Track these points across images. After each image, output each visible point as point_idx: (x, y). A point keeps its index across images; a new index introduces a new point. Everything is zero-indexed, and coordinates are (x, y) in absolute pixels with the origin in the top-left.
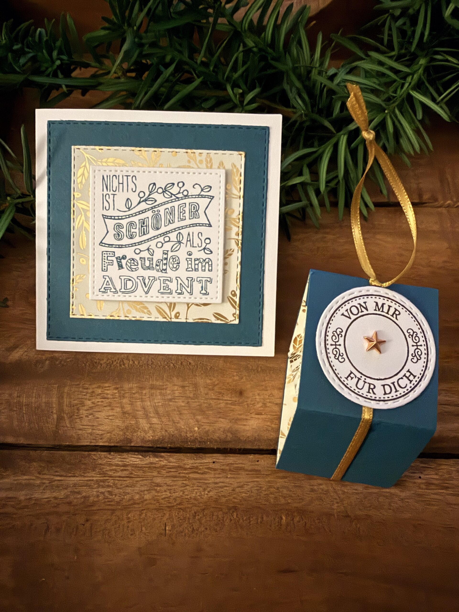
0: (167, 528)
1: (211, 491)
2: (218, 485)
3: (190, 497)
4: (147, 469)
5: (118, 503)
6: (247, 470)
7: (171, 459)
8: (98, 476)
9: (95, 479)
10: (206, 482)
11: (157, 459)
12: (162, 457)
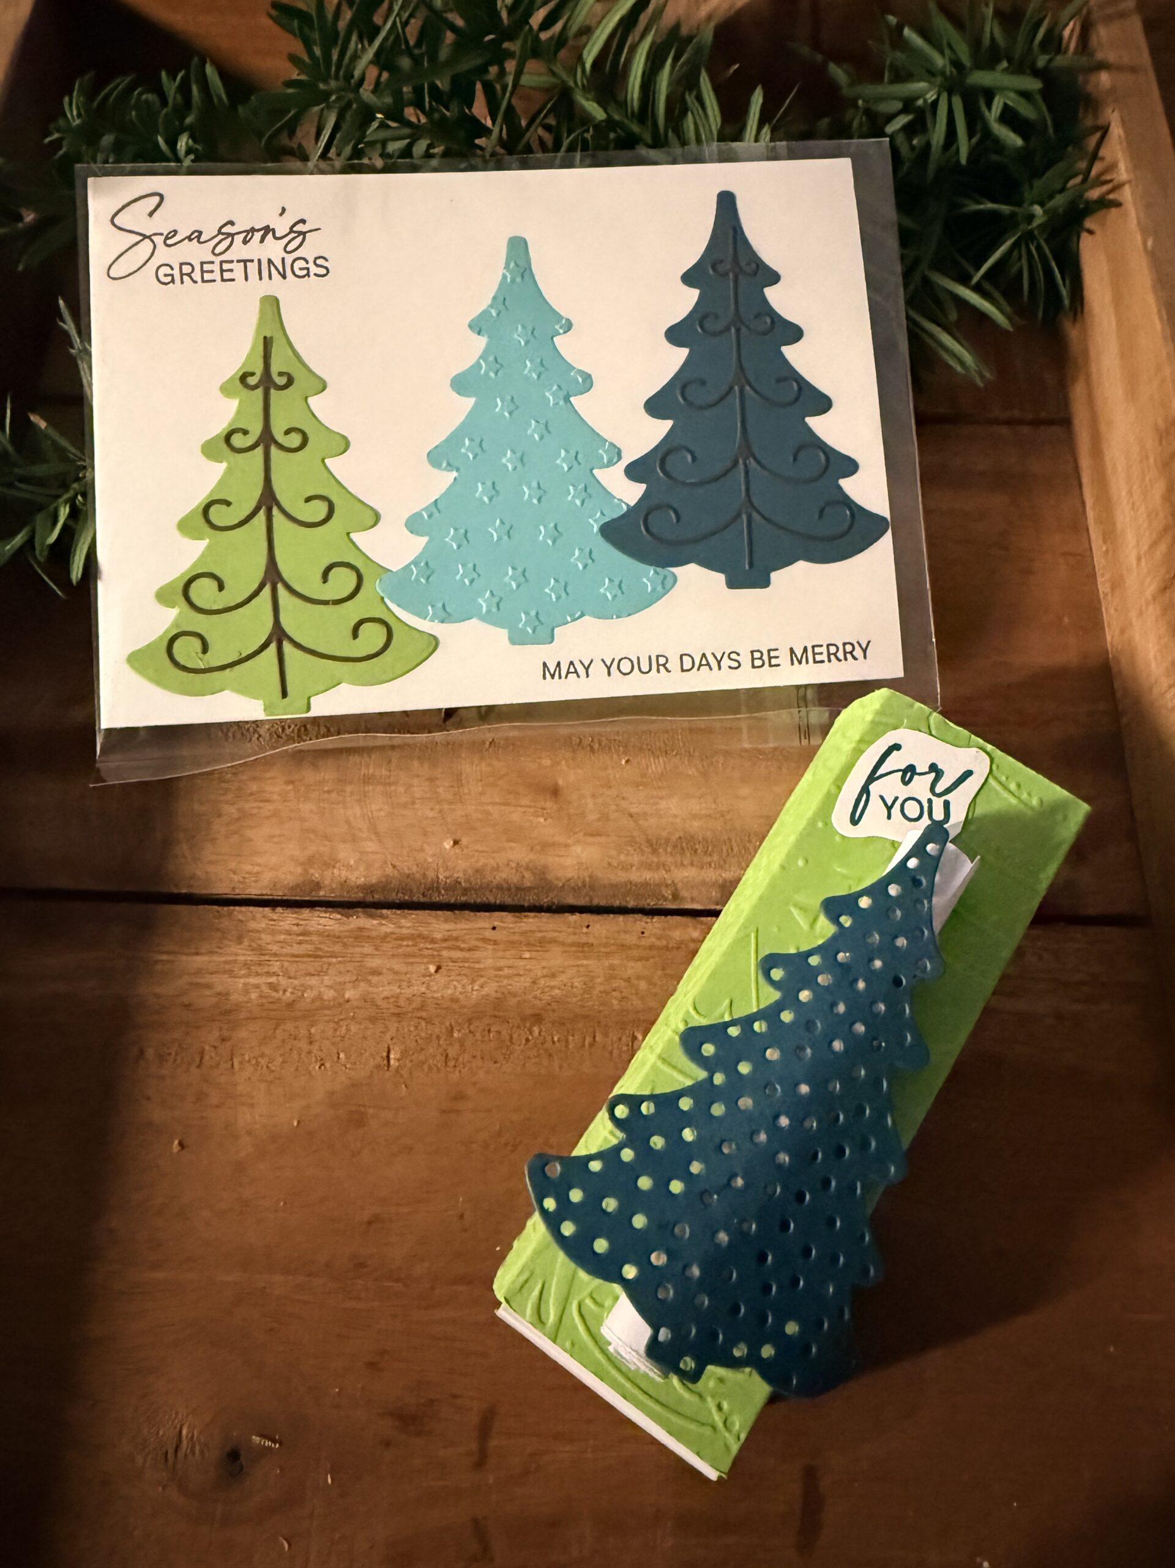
0: (392, 1056)
1: (485, 982)
2: (501, 973)
3: (442, 996)
4: (351, 940)
6: (563, 944)
7: (403, 921)
8: (250, 953)
9: (241, 959)
10: (477, 966)
11: (375, 922)
12: (385, 917)
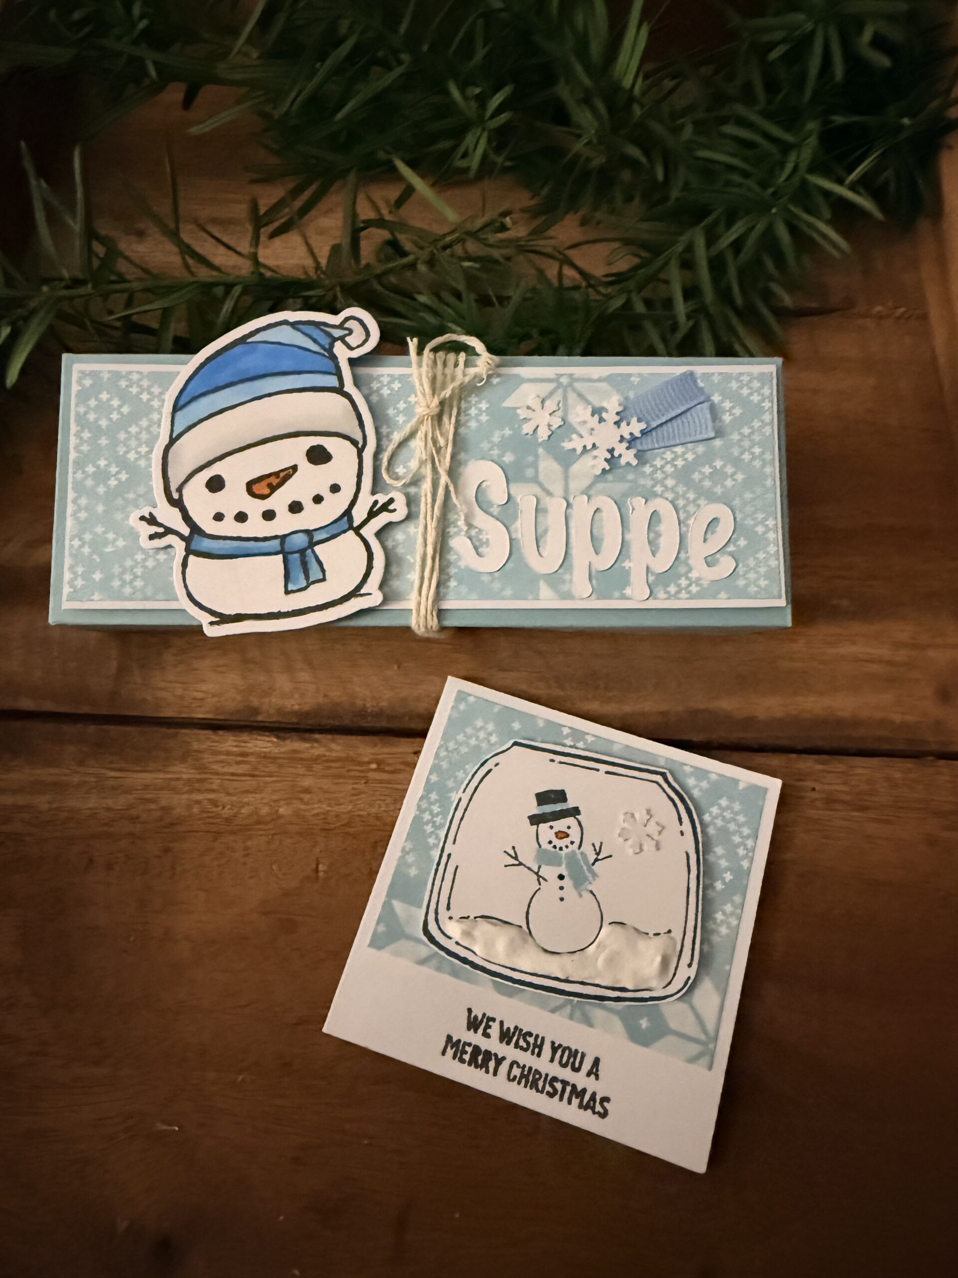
0: (321, 867)
3: (367, 814)
4: (286, 761)
5: (228, 820)
7: (333, 745)
8: (193, 771)
9: (185, 776)
11: (307, 745)
12: (316, 741)
